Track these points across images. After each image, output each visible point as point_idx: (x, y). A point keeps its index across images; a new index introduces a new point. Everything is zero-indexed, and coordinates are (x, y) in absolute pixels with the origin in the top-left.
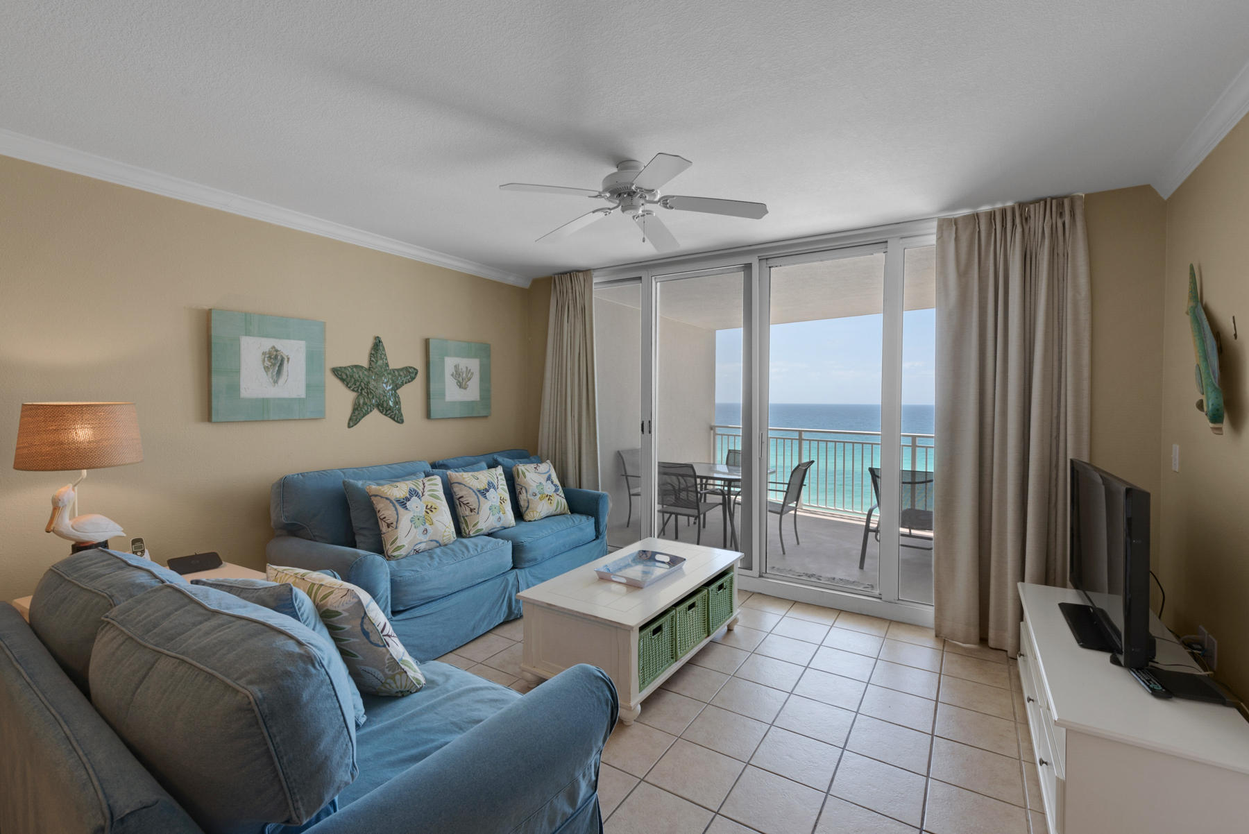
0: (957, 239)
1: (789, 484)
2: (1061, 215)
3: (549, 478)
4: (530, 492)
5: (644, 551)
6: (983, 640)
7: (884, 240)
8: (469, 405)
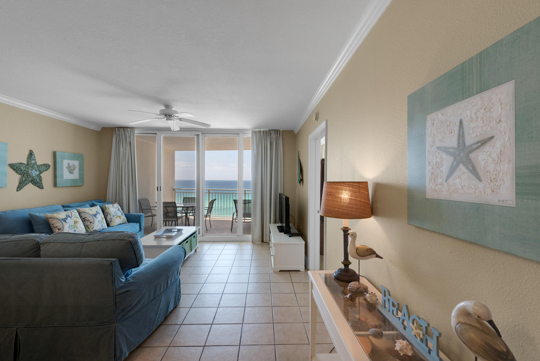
1: (208, 208)
2: (278, 134)
3: (119, 210)
4: (112, 215)
5: (167, 229)
6: (263, 241)
7: (238, 133)
8: (74, 181)
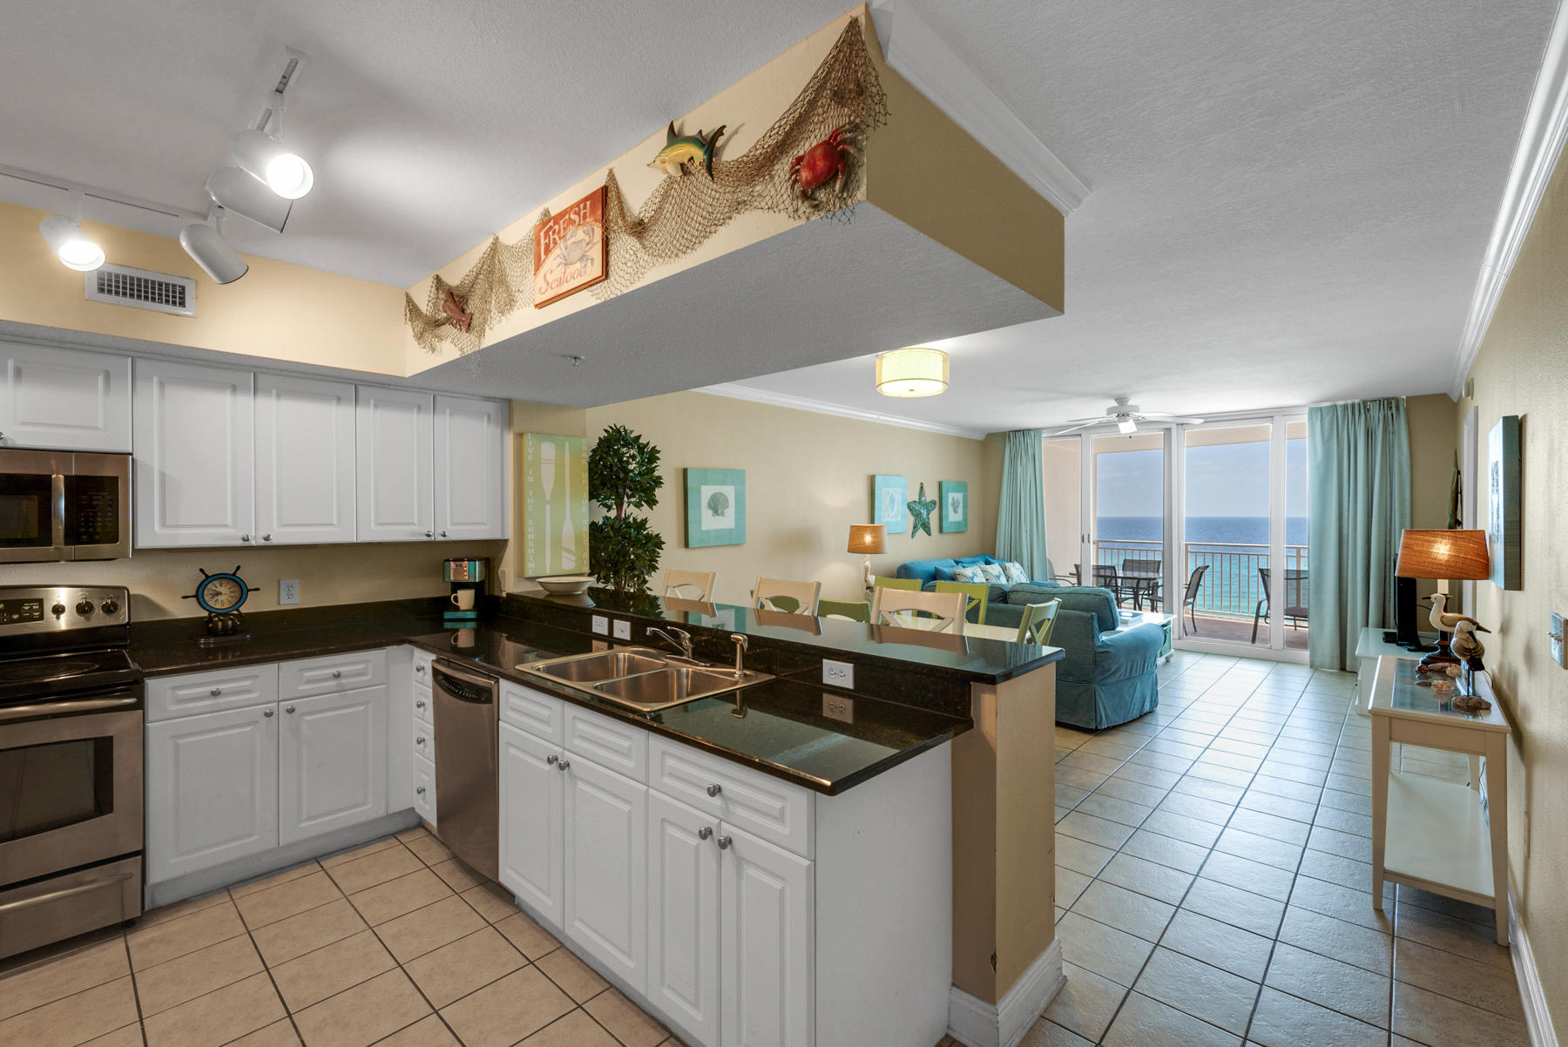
3: (1021, 572)
7: (1271, 415)
8: (958, 523)
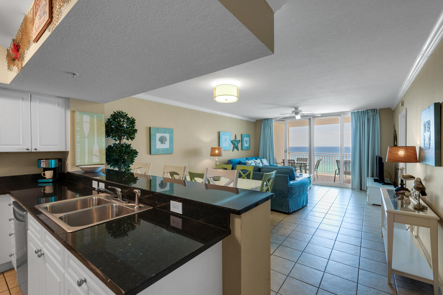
0: (355, 116)
2: (375, 112)
6: (361, 189)
7: (340, 114)
8: (247, 147)
